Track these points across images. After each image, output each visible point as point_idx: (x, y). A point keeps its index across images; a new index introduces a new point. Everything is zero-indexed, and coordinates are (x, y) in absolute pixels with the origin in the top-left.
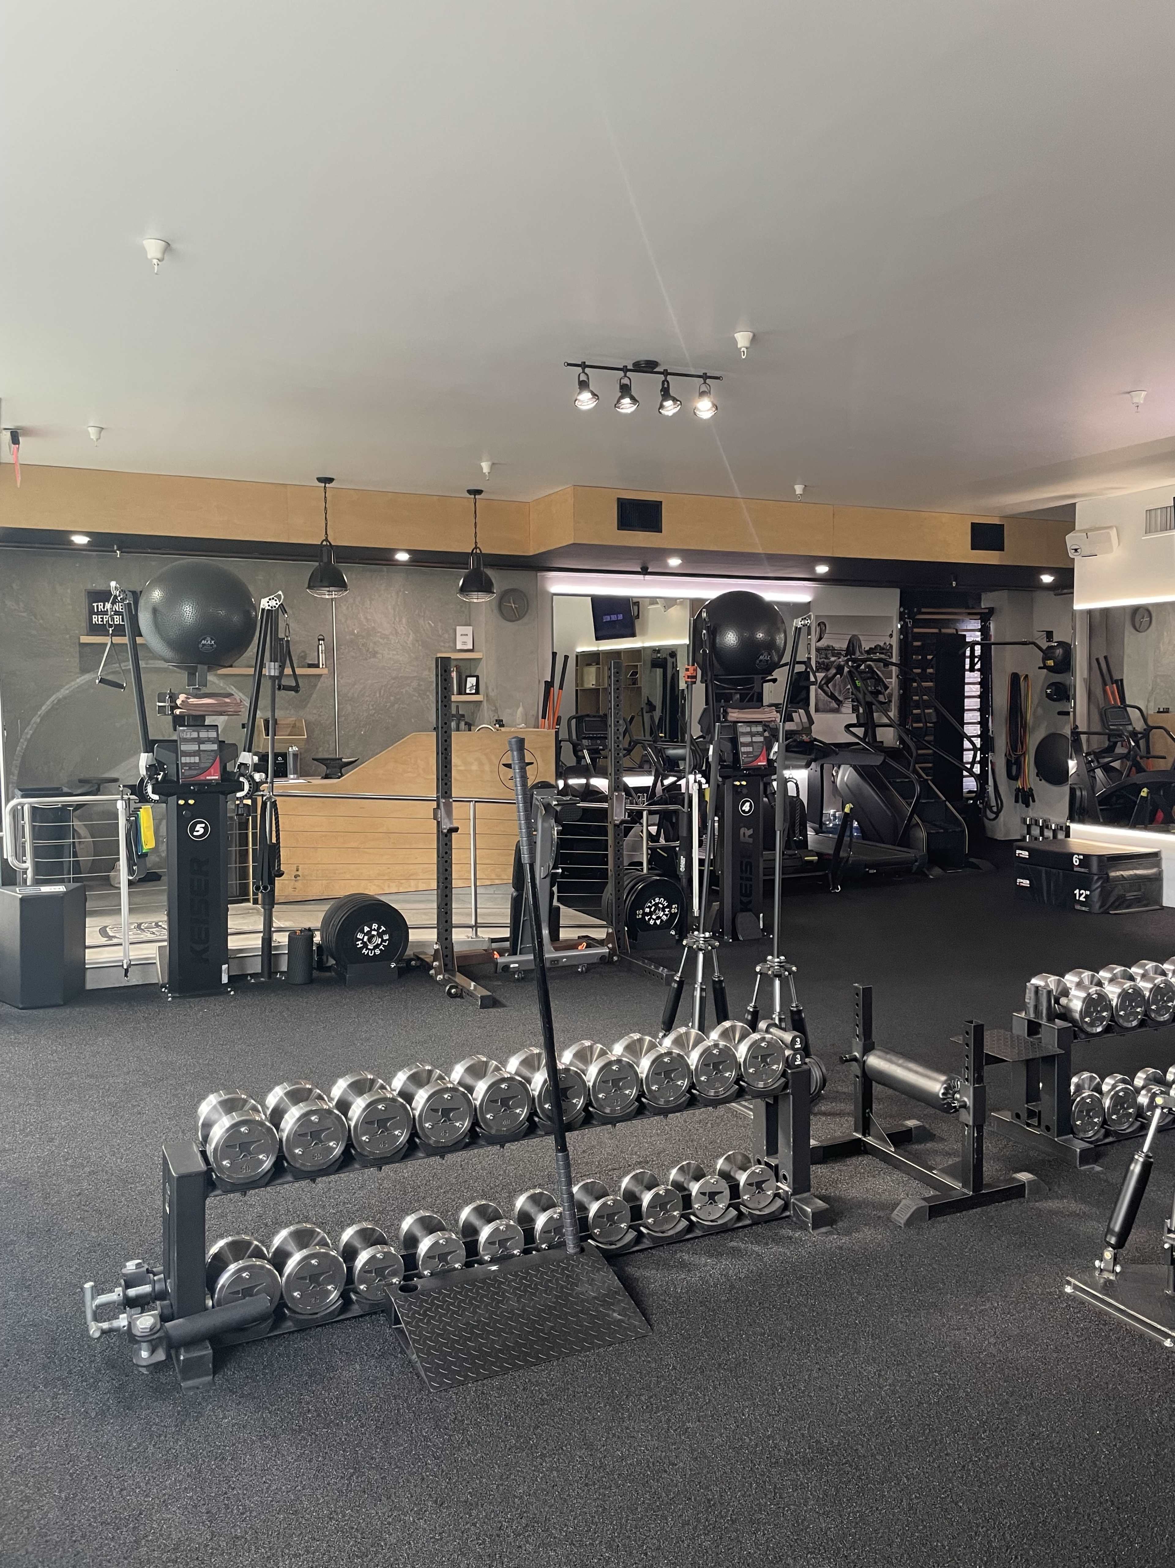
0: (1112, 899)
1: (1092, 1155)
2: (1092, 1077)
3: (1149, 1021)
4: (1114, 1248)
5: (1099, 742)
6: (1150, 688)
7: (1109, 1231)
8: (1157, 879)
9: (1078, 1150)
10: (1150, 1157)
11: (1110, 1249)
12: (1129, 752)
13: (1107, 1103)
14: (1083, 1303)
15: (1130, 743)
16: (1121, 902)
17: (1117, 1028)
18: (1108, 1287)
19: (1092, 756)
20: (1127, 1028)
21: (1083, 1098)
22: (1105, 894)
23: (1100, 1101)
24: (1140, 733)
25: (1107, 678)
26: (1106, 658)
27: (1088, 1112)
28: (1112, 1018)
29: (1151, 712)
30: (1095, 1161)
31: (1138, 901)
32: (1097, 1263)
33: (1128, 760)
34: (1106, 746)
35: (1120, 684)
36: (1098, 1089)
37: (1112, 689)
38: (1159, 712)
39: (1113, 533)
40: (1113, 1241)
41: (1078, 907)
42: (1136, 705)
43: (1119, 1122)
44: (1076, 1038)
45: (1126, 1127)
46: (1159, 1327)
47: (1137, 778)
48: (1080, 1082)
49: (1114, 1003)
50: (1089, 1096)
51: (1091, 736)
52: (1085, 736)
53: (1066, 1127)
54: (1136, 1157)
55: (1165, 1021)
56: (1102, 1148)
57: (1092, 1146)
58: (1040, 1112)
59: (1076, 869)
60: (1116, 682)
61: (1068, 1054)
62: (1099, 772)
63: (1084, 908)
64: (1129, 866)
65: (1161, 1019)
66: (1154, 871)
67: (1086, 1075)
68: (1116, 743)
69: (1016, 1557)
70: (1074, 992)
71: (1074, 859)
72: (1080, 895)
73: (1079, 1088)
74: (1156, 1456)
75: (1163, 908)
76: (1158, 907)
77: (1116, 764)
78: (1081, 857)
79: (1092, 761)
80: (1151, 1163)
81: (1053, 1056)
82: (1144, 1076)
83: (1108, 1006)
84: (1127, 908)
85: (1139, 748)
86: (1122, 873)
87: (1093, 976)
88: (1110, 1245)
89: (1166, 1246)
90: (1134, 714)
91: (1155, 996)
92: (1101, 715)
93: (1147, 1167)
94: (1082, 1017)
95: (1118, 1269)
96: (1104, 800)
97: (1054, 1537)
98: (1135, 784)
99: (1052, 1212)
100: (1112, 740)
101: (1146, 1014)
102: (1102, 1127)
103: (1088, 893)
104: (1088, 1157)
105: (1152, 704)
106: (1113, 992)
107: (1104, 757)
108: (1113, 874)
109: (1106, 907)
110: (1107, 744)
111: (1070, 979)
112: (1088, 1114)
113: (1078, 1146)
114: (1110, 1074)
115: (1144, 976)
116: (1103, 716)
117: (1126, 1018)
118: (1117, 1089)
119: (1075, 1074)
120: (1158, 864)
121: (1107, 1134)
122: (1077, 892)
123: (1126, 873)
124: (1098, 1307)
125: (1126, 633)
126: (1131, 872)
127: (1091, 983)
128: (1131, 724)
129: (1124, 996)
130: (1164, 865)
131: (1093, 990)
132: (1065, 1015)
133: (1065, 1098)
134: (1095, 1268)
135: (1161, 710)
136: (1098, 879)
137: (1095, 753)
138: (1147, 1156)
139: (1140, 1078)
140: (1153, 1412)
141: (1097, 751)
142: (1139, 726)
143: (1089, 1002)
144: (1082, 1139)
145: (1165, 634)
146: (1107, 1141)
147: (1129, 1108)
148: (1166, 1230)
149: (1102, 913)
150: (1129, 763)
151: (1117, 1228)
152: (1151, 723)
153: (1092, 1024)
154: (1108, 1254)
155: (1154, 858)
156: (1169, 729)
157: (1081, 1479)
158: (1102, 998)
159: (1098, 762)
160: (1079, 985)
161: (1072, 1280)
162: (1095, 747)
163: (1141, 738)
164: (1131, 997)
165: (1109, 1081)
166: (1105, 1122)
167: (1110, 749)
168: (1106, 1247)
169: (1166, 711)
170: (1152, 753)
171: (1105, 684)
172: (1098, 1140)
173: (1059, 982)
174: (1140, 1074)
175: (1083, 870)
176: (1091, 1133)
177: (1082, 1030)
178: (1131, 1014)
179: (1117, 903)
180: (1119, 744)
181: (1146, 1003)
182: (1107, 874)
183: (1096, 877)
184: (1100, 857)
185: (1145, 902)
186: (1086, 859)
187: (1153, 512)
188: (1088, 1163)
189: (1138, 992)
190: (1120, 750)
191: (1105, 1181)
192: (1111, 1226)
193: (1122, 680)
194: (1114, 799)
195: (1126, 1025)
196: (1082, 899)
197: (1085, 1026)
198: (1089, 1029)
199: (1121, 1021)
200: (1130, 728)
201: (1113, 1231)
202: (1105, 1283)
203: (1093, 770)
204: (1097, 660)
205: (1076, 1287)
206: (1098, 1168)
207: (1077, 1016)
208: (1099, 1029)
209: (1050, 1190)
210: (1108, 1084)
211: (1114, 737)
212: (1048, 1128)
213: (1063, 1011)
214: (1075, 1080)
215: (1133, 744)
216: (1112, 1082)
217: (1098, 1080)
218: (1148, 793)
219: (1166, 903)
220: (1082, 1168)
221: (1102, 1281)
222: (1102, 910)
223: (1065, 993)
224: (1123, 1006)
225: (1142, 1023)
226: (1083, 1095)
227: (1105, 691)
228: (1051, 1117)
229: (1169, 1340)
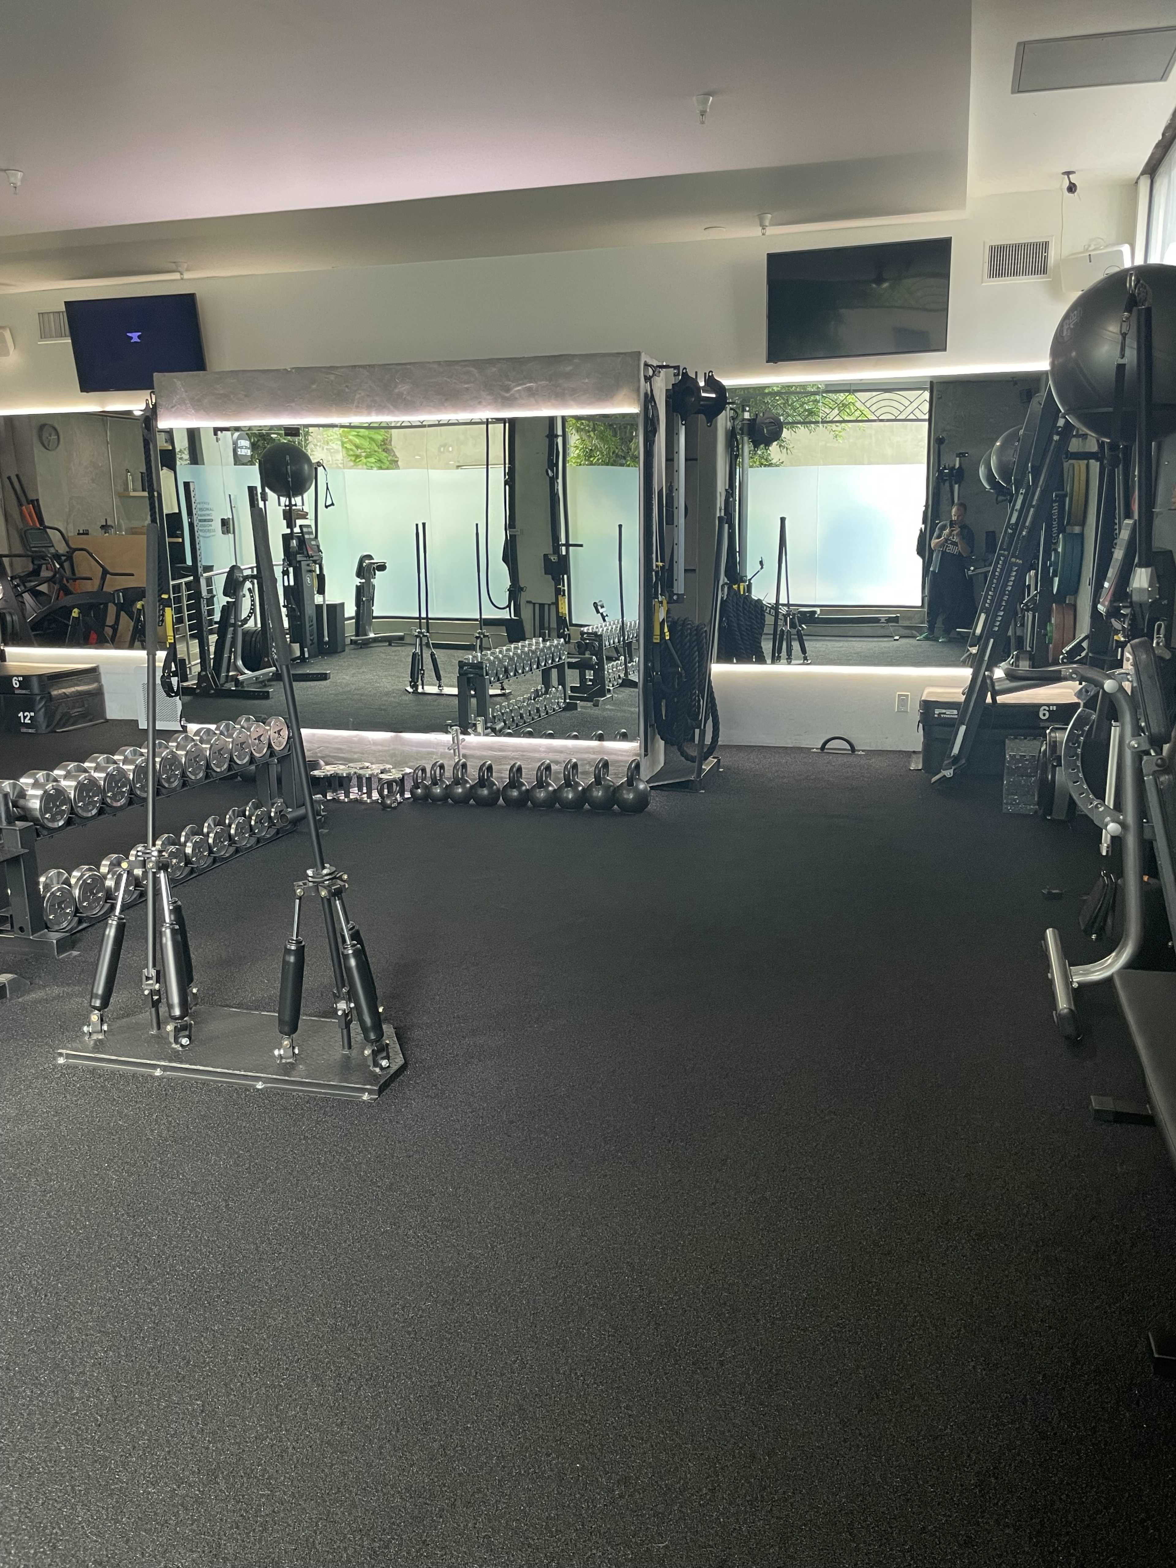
0: (58, 717)
1: (69, 942)
2: (59, 873)
3: (107, 809)
4: (99, 1011)
5: (23, 566)
6: (67, 510)
7: (93, 995)
8: (98, 694)
9: (55, 941)
10: (123, 919)
11: (96, 1012)
12: (54, 576)
13: (76, 893)
14: (77, 1067)
15: (55, 566)
16: (67, 719)
17: (78, 820)
18: (99, 1046)
19: (18, 580)
20: (87, 818)
21: (53, 893)
22: (50, 715)
23: (70, 892)
24: (64, 555)
25: (23, 499)
26: (17, 476)
27: (59, 904)
28: (72, 811)
29: (71, 534)
30: (72, 948)
31: (83, 717)
32: (85, 1029)
33: (55, 583)
34: (31, 569)
35: (35, 504)
36: (67, 882)
37: (28, 509)
38: (79, 534)
39: (7, 334)
40: (98, 1003)
41: (24, 730)
42: (56, 526)
43: (90, 907)
44: (38, 835)
45: (97, 911)
46: (148, 1062)
47: (66, 601)
48: (48, 881)
49: (72, 796)
50: (59, 889)
51: (14, 559)
52: (7, 559)
53: (40, 923)
54: (110, 922)
55: (121, 806)
56: (78, 935)
57: (67, 934)
58: (11, 916)
59: (17, 692)
60: (32, 502)
61: (32, 854)
62: (27, 596)
63: (30, 731)
64: (70, 683)
65: (119, 804)
66: (95, 685)
67: (53, 872)
68: (40, 566)
69: (46, 1296)
70: (31, 792)
71: (14, 682)
72: (25, 717)
73: (47, 887)
74: (161, 1163)
75: (107, 721)
76: (103, 721)
77: (43, 588)
78: (21, 679)
79: (18, 585)
80: (124, 924)
81: (19, 856)
82: (108, 863)
83: (66, 800)
84: (73, 725)
85: (64, 570)
86: (64, 690)
87: (48, 775)
88: (95, 1008)
89: (146, 992)
90: (55, 536)
91: (110, 784)
92: (21, 537)
93: (121, 928)
94: (42, 815)
95: (105, 1027)
96: (36, 626)
97: (79, 1264)
98: (65, 606)
99: (36, 1002)
100: (36, 562)
101: (103, 802)
102: (75, 916)
103: (32, 714)
104: (64, 945)
105: (71, 526)
106: (69, 785)
107: (30, 581)
108: (54, 693)
109: (52, 727)
110: (31, 567)
111: (25, 781)
112: (60, 907)
113: (54, 937)
114: (76, 867)
115: (96, 769)
116: (24, 538)
117: (85, 808)
118: (85, 877)
119: (41, 875)
120: (97, 679)
121: (80, 922)
122: (21, 714)
123: (68, 691)
124: (91, 1065)
125: (36, 451)
126: (73, 689)
127: (48, 781)
128: (53, 546)
129: (81, 788)
130: (104, 680)
131: (49, 786)
132: (25, 815)
133: (35, 898)
134: (84, 1033)
135: (81, 532)
136: (41, 699)
137: (20, 577)
138: (120, 919)
139: (105, 865)
140: (152, 1131)
141: (22, 575)
142: (62, 548)
143: (47, 799)
144: (57, 931)
145: (75, 454)
146: (81, 927)
147: (98, 893)
148: (144, 978)
149: (49, 732)
150: (56, 587)
151: (100, 992)
152: (73, 546)
153: (53, 819)
154: (95, 1017)
155: (92, 673)
156: (91, 551)
157: (97, 1208)
158: (60, 792)
159: (25, 587)
160: (36, 785)
161: (64, 1051)
162: (19, 571)
163: (65, 561)
164: (86, 788)
165: (77, 874)
166: (77, 911)
167: (36, 572)
168: (92, 1011)
169: (86, 533)
170: (78, 575)
171: (20, 505)
172: (72, 929)
173: (15, 785)
174: (104, 862)
175: (24, 692)
176: (65, 924)
177: (44, 827)
178: (89, 803)
179: (62, 722)
180: (44, 567)
181: (103, 792)
182: (49, 693)
183: (38, 698)
184: (40, 676)
185: (89, 718)
186: (26, 680)
187: (46, 316)
188: (65, 951)
189: (93, 782)
190: (45, 573)
191: (84, 962)
192: (95, 991)
193: (37, 500)
194: (46, 623)
195: (85, 815)
196: (27, 721)
197: (46, 821)
198: (50, 825)
199: (80, 811)
200: (52, 550)
201: (97, 994)
202: (95, 1044)
203: (20, 595)
204: (9, 478)
205: (68, 1056)
206: (75, 953)
207: (38, 814)
208: (61, 823)
209: (31, 984)
210: (75, 877)
211: (38, 558)
212: (21, 929)
213: (22, 813)
214: (42, 879)
215: (58, 566)
216: (79, 874)
217: (66, 875)
218: (79, 613)
219: (108, 718)
220: (61, 957)
221: (92, 1042)
222: (49, 729)
223: (22, 795)
224: (80, 797)
225: (101, 812)
226: (53, 890)
227: (21, 513)
228: (23, 917)
229: (159, 1069)
